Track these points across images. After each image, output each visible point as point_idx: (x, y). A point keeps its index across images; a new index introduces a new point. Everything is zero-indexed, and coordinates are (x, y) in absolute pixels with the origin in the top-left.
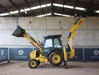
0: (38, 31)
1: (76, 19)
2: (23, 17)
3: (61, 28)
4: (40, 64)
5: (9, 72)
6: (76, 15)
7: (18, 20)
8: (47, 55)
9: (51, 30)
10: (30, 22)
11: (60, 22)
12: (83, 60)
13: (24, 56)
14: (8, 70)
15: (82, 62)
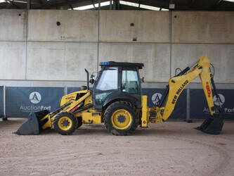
0: (78, 44)
1: (173, 16)
2: (39, 11)
3: (135, 40)
4: (83, 126)
5: (5, 143)
6: (172, 6)
7: (26, 17)
8: (100, 107)
9: (111, 43)
10: (58, 24)
11: (132, 25)
12: (185, 117)
13: (42, 107)
14: (3, 137)
15: (185, 121)
